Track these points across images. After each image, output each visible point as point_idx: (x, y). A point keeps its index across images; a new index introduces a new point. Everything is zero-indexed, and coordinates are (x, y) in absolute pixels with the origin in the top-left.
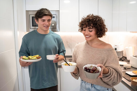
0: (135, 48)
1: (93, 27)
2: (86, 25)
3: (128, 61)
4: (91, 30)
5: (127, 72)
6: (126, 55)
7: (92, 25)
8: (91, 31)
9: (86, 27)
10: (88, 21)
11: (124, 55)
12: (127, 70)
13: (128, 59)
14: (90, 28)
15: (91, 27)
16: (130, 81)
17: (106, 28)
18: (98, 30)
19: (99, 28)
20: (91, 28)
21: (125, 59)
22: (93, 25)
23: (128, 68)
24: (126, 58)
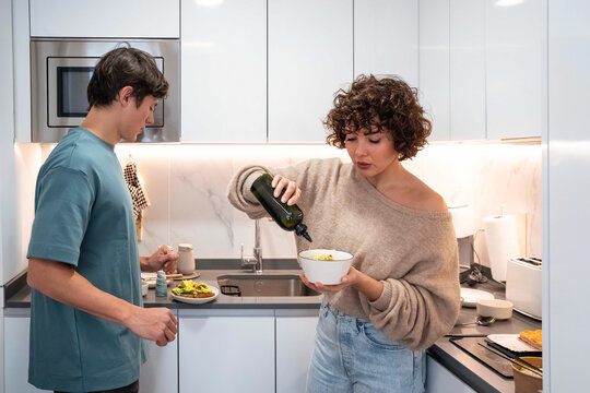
0: (530, 220)
1: (379, 127)
2: (355, 121)
3: (500, 289)
4: (374, 137)
5: (494, 338)
6: (487, 259)
7: (377, 119)
8: (377, 142)
9: (357, 129)
10: (359, 109)
11: (476, 261)
12: (495, 328)
13: (497, 276)
14: (371, 133)
15: (373, 127)
16: (511, 378)
17: (426, 120)
18: (398, 134)
19: (403, 126)
20: (375, 129)
21: (486, 279)
22: (381, 119)
23: (497, 321)
24: (487, 272)
